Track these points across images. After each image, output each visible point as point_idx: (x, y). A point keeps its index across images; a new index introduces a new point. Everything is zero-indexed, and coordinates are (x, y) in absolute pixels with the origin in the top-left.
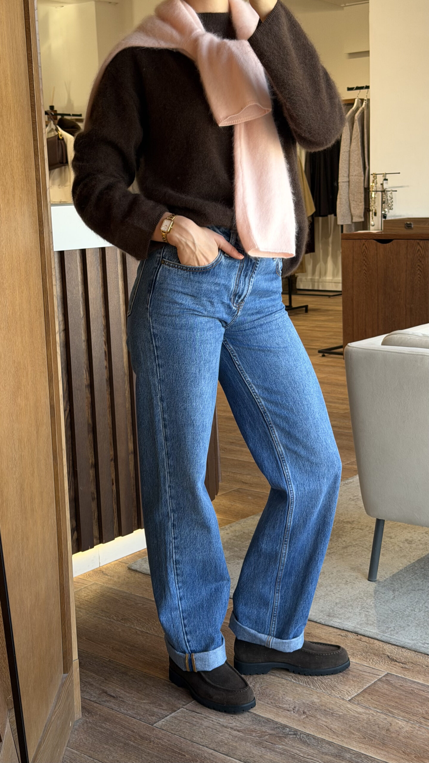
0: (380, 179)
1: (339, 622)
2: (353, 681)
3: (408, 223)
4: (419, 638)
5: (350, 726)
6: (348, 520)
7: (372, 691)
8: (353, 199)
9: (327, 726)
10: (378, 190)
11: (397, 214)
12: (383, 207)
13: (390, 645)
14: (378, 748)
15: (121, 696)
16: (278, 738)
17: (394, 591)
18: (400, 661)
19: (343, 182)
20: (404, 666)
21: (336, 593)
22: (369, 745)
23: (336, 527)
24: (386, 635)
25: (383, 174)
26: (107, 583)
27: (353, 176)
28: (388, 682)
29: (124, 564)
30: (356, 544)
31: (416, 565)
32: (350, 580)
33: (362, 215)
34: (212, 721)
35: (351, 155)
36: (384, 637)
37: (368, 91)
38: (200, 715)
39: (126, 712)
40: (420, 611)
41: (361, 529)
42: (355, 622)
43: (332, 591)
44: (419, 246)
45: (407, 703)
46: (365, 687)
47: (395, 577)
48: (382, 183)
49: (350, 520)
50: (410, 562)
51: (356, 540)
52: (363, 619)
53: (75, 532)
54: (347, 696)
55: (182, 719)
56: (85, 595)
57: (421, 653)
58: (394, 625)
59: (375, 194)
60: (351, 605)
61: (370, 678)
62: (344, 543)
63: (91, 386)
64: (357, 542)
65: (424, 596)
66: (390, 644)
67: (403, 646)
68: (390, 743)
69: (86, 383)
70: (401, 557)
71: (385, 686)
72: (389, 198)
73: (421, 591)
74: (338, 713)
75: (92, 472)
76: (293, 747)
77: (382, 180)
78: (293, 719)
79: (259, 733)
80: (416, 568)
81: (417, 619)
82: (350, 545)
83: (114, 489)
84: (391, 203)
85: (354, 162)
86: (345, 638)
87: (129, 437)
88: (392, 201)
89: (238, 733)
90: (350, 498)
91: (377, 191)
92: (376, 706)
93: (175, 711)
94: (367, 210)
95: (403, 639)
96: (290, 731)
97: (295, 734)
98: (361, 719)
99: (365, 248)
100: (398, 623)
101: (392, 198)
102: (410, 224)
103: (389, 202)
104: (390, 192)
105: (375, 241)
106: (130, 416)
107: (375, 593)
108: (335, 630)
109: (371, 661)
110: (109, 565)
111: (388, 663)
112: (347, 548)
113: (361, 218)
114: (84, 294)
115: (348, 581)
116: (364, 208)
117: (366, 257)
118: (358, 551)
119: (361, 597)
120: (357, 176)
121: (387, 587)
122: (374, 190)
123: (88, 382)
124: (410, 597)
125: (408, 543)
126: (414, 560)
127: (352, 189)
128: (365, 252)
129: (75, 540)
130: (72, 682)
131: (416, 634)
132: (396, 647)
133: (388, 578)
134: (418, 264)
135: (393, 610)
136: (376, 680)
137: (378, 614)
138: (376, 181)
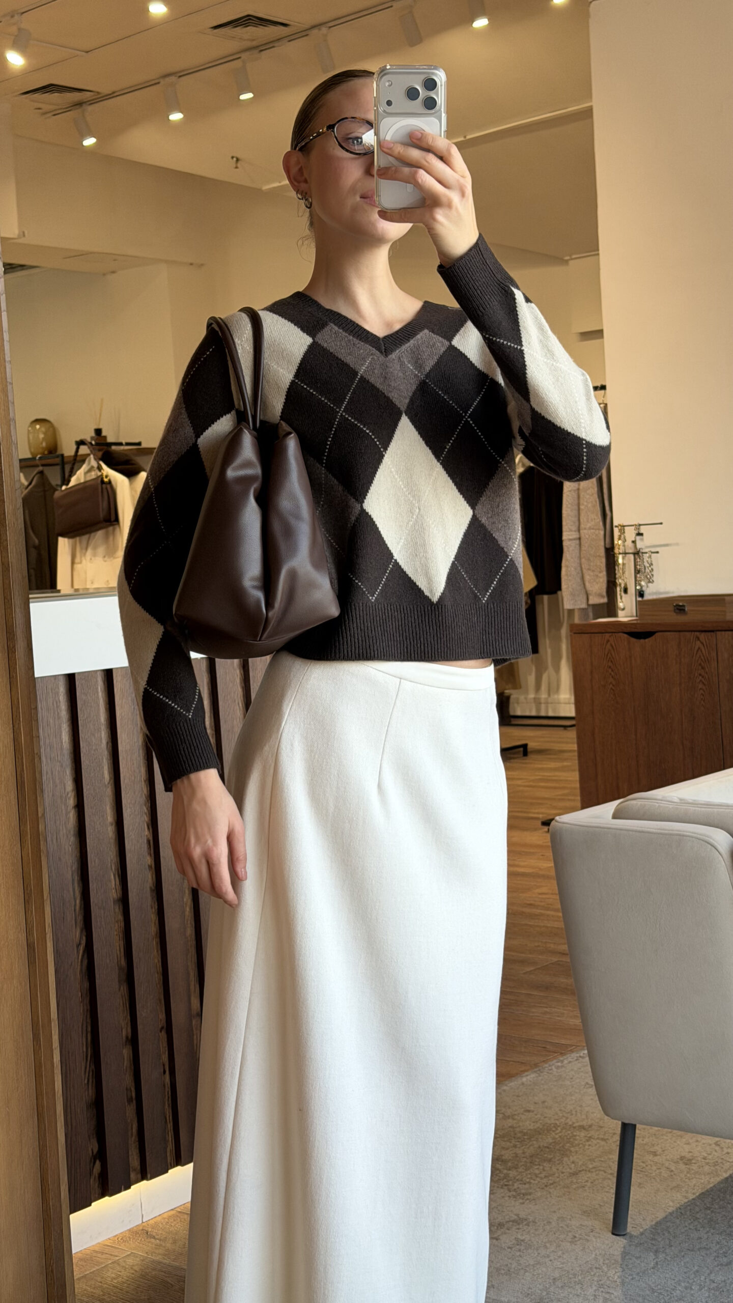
0: (630, 534)
3: (681, 604)
6: (581, 1124)
8: (587, 567)
10: (627, 551)
11: (662, 590)
12: (638, 579)
17: (656, 1252)
19: (570, 540)
21: (555, 1259)
23: (560, 1137)
25: (636, 525)
26: (152, 1253)
27: (585, 529)
30: (594, 1168)
31: (698, 1203)
32: (581, 1235)
33: (605, 594)
35: (581, 496)
37: (605, 392)
40: (700, 1290)
41: (603, 1139)
43: (548, 1256)
44: (698, 643)
47: (660, 1228)
48: (634, 539)
49: (584, 1123)
50: (686, 1197)
51: (592, 1160)
53: (98, 1162)
56: (113, 1276)
59: (623, 558)
60: (580, 1283)
62: (573, 1165)
63: (124, 900)
64: (595, 1164)
65: (709, 1261)
69: (115, 896)
70: (671, 1189)
72: (647, 565)
73: (704, 1251)
75: (127, 1052)
77: (634, 535)
80: (697, 1209)
82: (583, 1170)
83: (167, 1080)
84: (650, 572)
85: (586, 506)
87: (192, 987)
88: (652, 569)
90: (587, 1083)
91: (626, 553)
94: (612, 585)
99: (611, 648)
101: (651, 564)
102: (683, 606)
103: (647, 570)
104: (648, 555)
105: (626, 635)
106: (193, 951)
107: (623, 1259)
110: (159, 1218)
112: (577, 1174)
113: (603, 597)
114: (110, 744)
115: (577, 1236)
116: (606, 582)
117: (612, 662)
118: (598, 1179)
119: (598, 1266)
120: (593, 529)
121: (646, 1245)
122: (621, 551)
123: (118, 894)
124: (685, 1263)
125: (684, 1163)
126: (694, 1194)
127: (585, 550)
128: (611, 655)
129: (97, 1176)
133: (646, 1229)
134: (700, 672)
135: (652, 1289)
137: (626, 1298)
138: (625, 537)
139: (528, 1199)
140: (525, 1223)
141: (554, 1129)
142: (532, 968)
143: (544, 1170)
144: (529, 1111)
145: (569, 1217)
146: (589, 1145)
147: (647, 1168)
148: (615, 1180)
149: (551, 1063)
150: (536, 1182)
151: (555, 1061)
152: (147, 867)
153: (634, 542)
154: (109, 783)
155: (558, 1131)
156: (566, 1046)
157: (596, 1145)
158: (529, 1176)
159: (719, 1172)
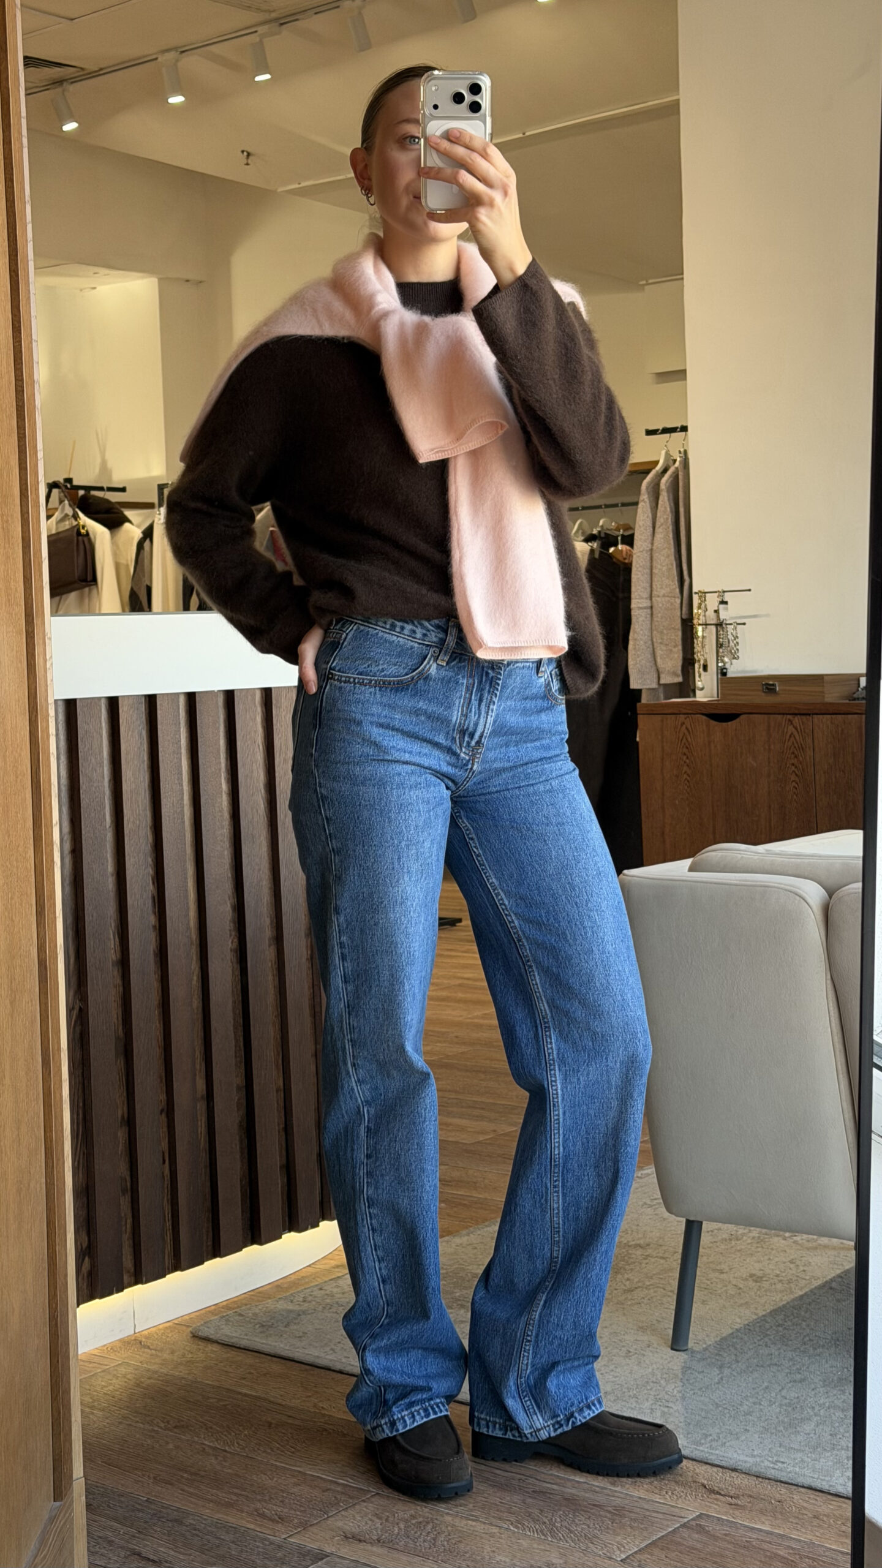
0: (712, 602)
2: (631, 1528)
3: (770, 684)
4: (766, 1452)
6: (638, 1242)
7: (668, 1544)
8: (659, 641)
10: (708, 623)
11: (748, 667)
12: (720, 654)
13: (708, 1466)
17: (721, 1367)
18: (726, 1493)
19: (640, 609)
20: (733, 1501)
24: (701, 1448)
25: (719, 591)
26: (147, 1362)
27: (658, 596)
28: (700, 1529)
29: (185, 1328)
30: (651, 1285)
31: (769, 1321)
32: (636, 1350)
33: (679, 672)
35: (655, 557)
36: (697, 1452)
37: (686, 435)
40: (771, 1405)
41: (662, 1258)
44: (791, 727)
45: (736, 1563)
46: (655, 1538)
47: (725, 1344)
48: (716, 609)
49: (642, 1242)
50: (756, 1314)
51: (650, 1278)
53: (86, 1259)
54: (618, 1552)
56: (104, 1384)
57: (769, 1479)
58: (718, 1431)
59: (703, 631)
60: (635, 1396)
61: (665, 1523)
62: (628, 1282)
63: (124, 963)
64: (653, 1281)
65: (780, 1377)
66: (709, 1464)
67: (734, 1467)
69: (114, 957)
70: (739, 1306)
71: (695, 1536)
72: (731, 637)
73: (776, 1368)
75: (122, 1135)
77: (717, 604)
80: (767, 1326)
81: (763, 1419)
82: (639, 1287)
83: (167, 1172)
84: (735, 645)
85: (660, 569)
87: (198, 1067)
88: (737, 643)
90: (645, 1203)
91: (706, 625)
94: (689, 662)
95: (735, 1456)
99: (686, 732)
100: (728, 1428)
101: (737, 637)
102: (774, 685)
103: (732, 644)
104: (732, 626)
105: (704, 717)
106: (199, 1025)
107: (683, 1373)
109: (670, 1494)
110: (157, 1327)
111: (702, 1496)
112: (632, 1291)
113: (678, 676)
114: (113, 782)
115: (631, 1350)
116: (681, 658)
117: (687, 748)
118: (655, 1296)
119: (654, 1380)
120: (668, 596)
121: (709, 1360)
122: (700, 622)
123: (118, 956)
124: (753, 1379)
125: (753, 1280)
126: (764, 1310)
127: (657, 621)
128: (687, 739)
129: (86, 1275)
130: (70, 1521)
131: (761, 1445)
132: (719, 1469)
133: (710, 1345)
134: (793, 761)
135: (717, 1404)
136: (676, 1526)
137: (687, 1413)
138: (706, 606)
145: (622, 1333)
148: (675, 1297)
152: (151, 927)
153: (716, 611)
154: (110, 827)
157: (654, 1263)
159: (793, 1290)
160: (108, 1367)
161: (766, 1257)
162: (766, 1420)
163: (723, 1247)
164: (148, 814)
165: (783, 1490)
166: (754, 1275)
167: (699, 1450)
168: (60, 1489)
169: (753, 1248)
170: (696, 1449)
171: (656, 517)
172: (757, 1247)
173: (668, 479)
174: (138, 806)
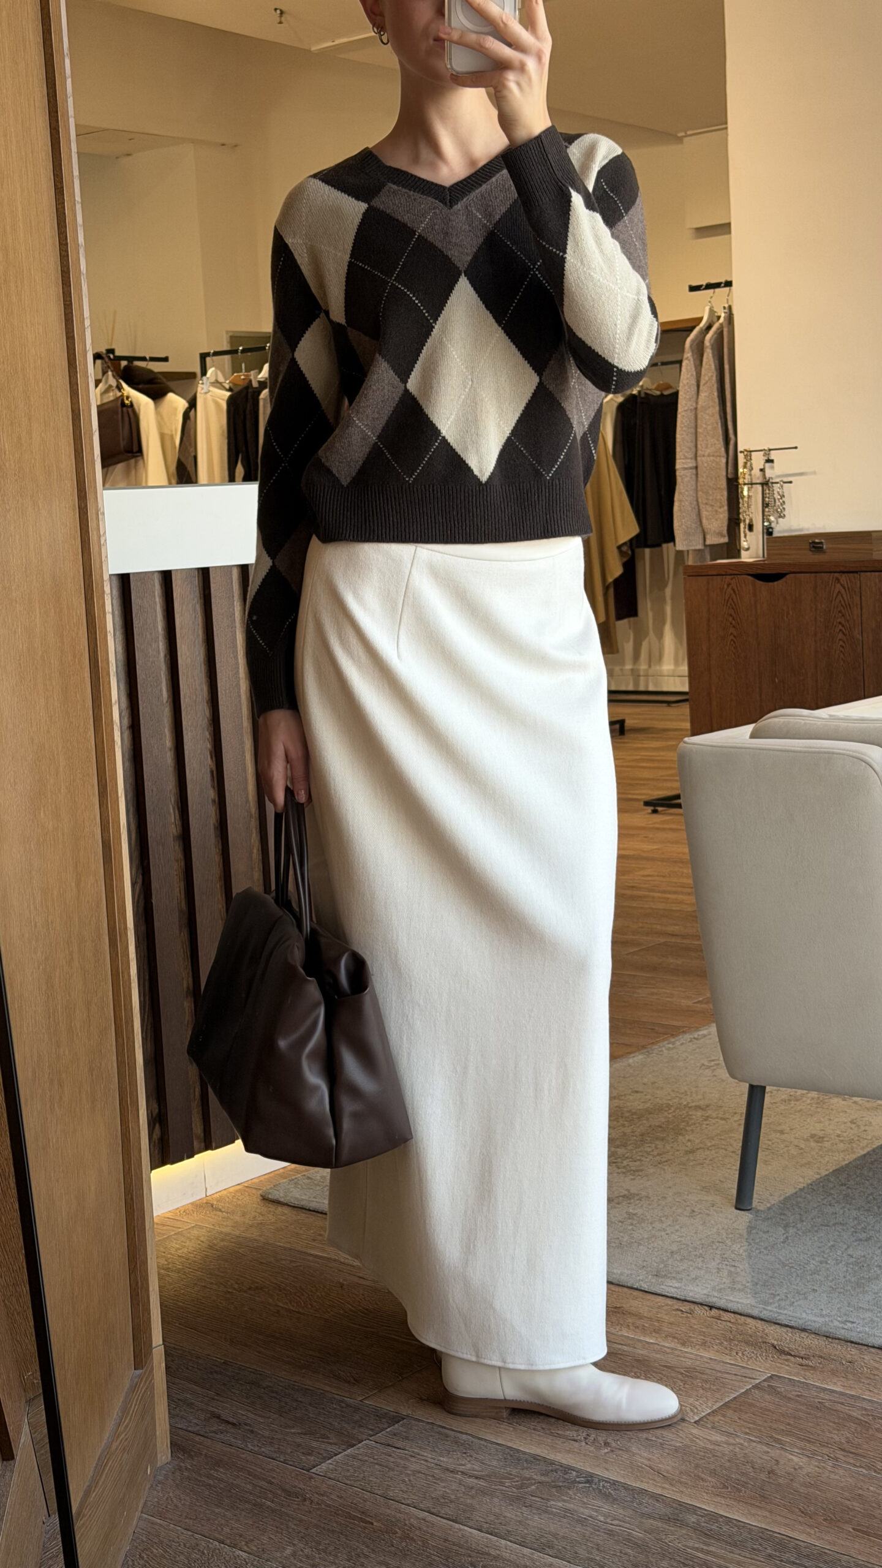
0: (758, 460)
1: (676, 1288)
2: (703, 1388)
3: (817, 542)
4: (834, 1312)
5: (697, 1466)
6: (697, 1104)
7: (741, 1405)
8: (705, 501)
9: (650, 1467)
10: (754, 481)
11: (793, 528)
12: (766, 513)
13: (778, 1326)
14: (752, 1505)
15: (249, 1421)
16: (554, 1490)
17: (786, 1227)
18: (797, 1354)
19: (685, 469)
21: (672, 1233)
22: (735, 1500)
23: (674, 1116)
24: (769, 1308)
25: (765, 450)
26: (219, 1224)
27: (704, 456)
28: (772, 1390)
29: (254, 1191)
30: (713, 1146)
31: (832, 1180)
32: (700, 1209)
33: (725, 532)
34: (427, 1461)
35: (699, 416)
36: (765, 1312)
37: (730, 290)
38: (402, 1451)
39: (256, 1449)
40: (838, 1264)
41: (722, 1119)
42: (709, 1286)
43: (664, 1230)
44: (838, 585)
45: (810, 1424)
46: (727, 1400)
47: (790, 1203)
48: (762, 467)
49: (701, 1103)
50: (818, 1174)
51: (712, 1138)
52: (724, 1280)
53: (157, 1126)
54: (691, 1412)
55: (366, 1458)
56: (178, 1246)
57: (839, 1339)
58: (785, 1290)
59: (749, 490)
60: (701, 1256)
61: (737, 1384)
62: (689, 1143)
63: (185, 837)
64: (714, 1143)
65: (845, 1237)
66: (778, 1324)
67: (803, 1327)
68: (774, 1495)
69: (174, 831)
70: (801, 1166)
71: (767, 1397)
72: (777, 496)
73: (841, 1227)
74: (673, 1443)
75: (188, 1004)
76: (585, 1503)
77: (763, 462)
78: (585, 1455)
79: (517, 1481)
80: (831, 1185)
81: (830, 1279)
82: (701, 1148)
84: (782, 505)
85: (705, 429)
86: (689, 1315)
88: (784, 502)
89: (476, 1481)
90: (703, 1065)
91: (752, 484)
92: (747, 1431)
93: (353, 1446)
94: (734, 521)
95: (804, 1315)
96: (578, 1477)
97: (587, 1482)
98: (719, 1454)
99: (732, 592)
100: (795, 1287)
101: (783, 496)
102: (821, 543)
103: (778, 503)
104: (779, 485)
105: (749, 577)
107: (749, 1233)
108: (669, 1302)
109: (740, 1354)
110: (225, 1192)
111: (773, 1357)
112: (694, 1152)
113: (722, 536)
114: (168, 657)
115: (695, 1210)
116: (727, 518)
117: (733, 608)
118: (717, 1157)
119: (720, 1240)
120: (713, 456)
121: (774, 1220)
122: (746, 481)
123: (179, 831)
124: (818, 1238)
125: (815, 1140)
126: (827, 1170)
127: (703, 482)
128: (732, 599)
129: (157, 1141)
130: (151, 1387)
131: (830, 1305)
132: (788, 1329)
133: (774, 1204)
134: (839, 620)
135: (783, 1263)
136: (748, 1388)
137: (753, 1271)
138: (751, 465)
139: (639, 1175)
140: (638, 1197)
141: (667, 1109)
142: (636, 949)
143: (657, 1148)
144: (637, 1092)
145: (686, 1192)
146: (707, 1125)
147: (773, 1146)
148: (738, 1158)
149: (661, 1044)
150: (648, 1160)
151: (666, 1042)
152: (210, 801)
153: (762, 470)
154: (167, 702)
155: (670, 1111)
156: (678, 1028)
157: (714, 1124)
158: (641, 1154)
159: (855, 1150)
160: (180, 1230)
161: (827, 1117)
162: (833, 1280)
163: (783, 1107)
164: (205, 688)
165: (854, 1351)
166: (815, 1135)
167: (767, 1310)
168: (141, 1357)
169: (812, 1108)
170: (764, 1308)
171: (700, 374)
172: (817, 1107)
173: (713, 336)
174: (195, 681)
